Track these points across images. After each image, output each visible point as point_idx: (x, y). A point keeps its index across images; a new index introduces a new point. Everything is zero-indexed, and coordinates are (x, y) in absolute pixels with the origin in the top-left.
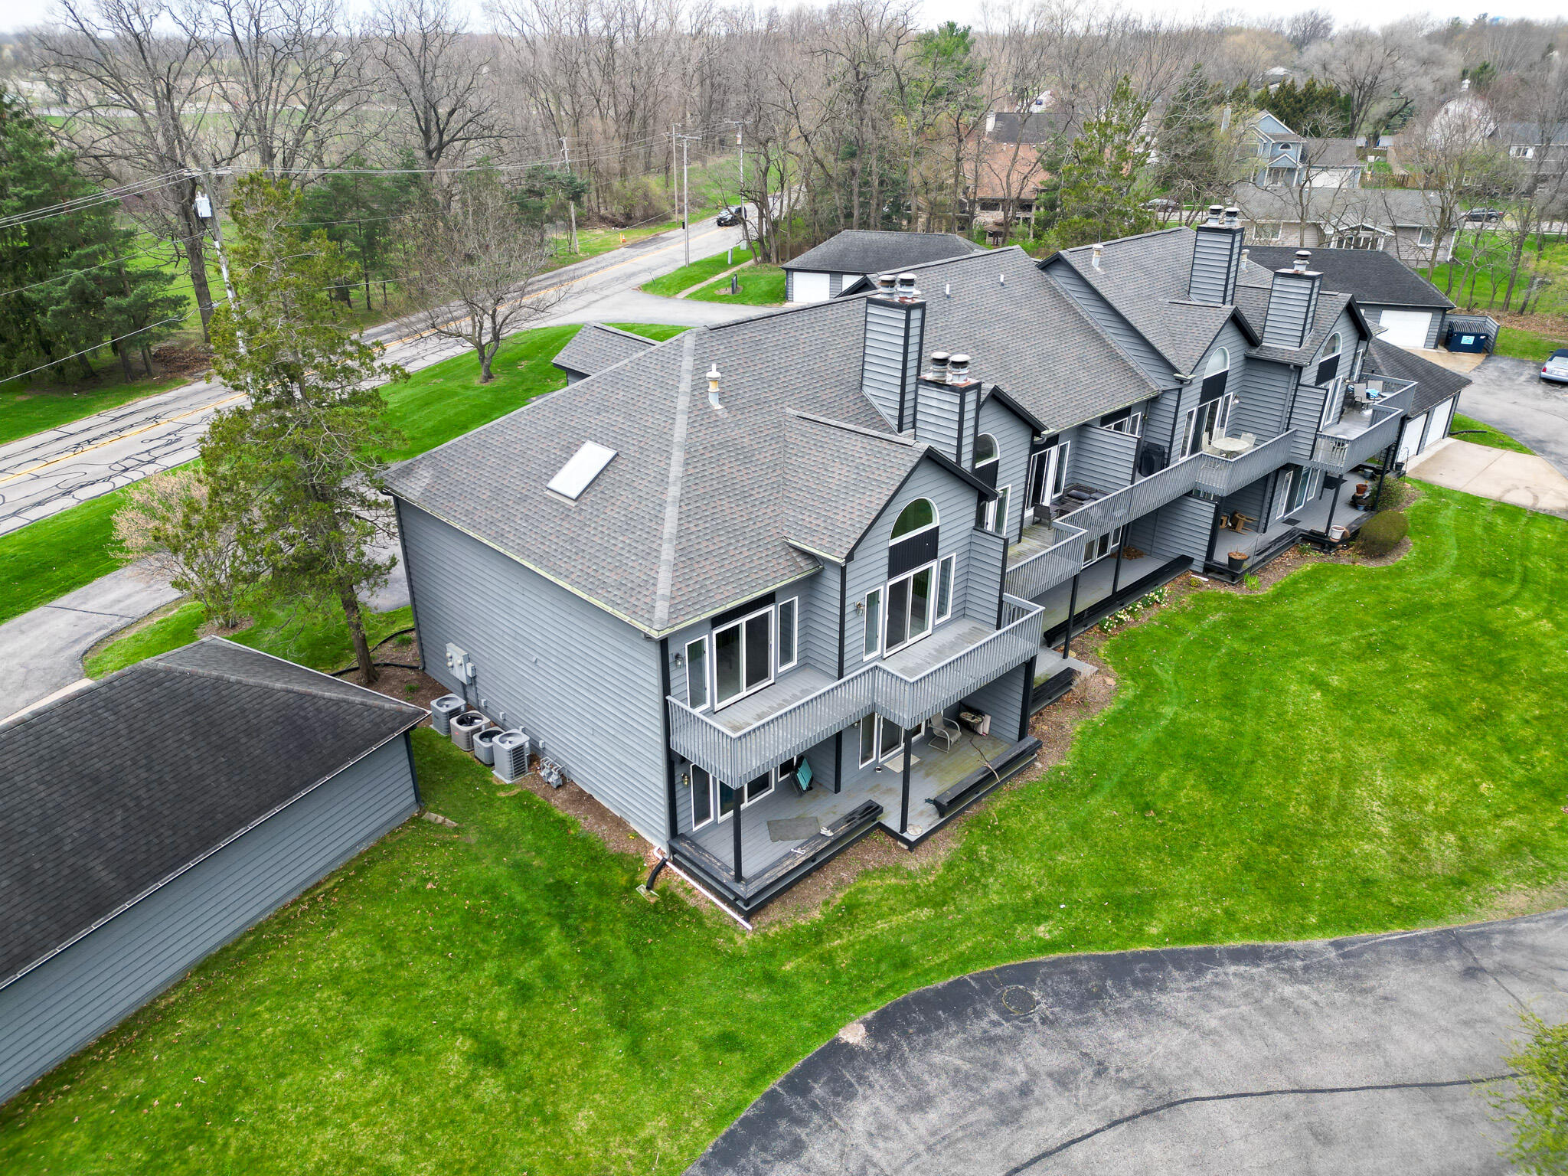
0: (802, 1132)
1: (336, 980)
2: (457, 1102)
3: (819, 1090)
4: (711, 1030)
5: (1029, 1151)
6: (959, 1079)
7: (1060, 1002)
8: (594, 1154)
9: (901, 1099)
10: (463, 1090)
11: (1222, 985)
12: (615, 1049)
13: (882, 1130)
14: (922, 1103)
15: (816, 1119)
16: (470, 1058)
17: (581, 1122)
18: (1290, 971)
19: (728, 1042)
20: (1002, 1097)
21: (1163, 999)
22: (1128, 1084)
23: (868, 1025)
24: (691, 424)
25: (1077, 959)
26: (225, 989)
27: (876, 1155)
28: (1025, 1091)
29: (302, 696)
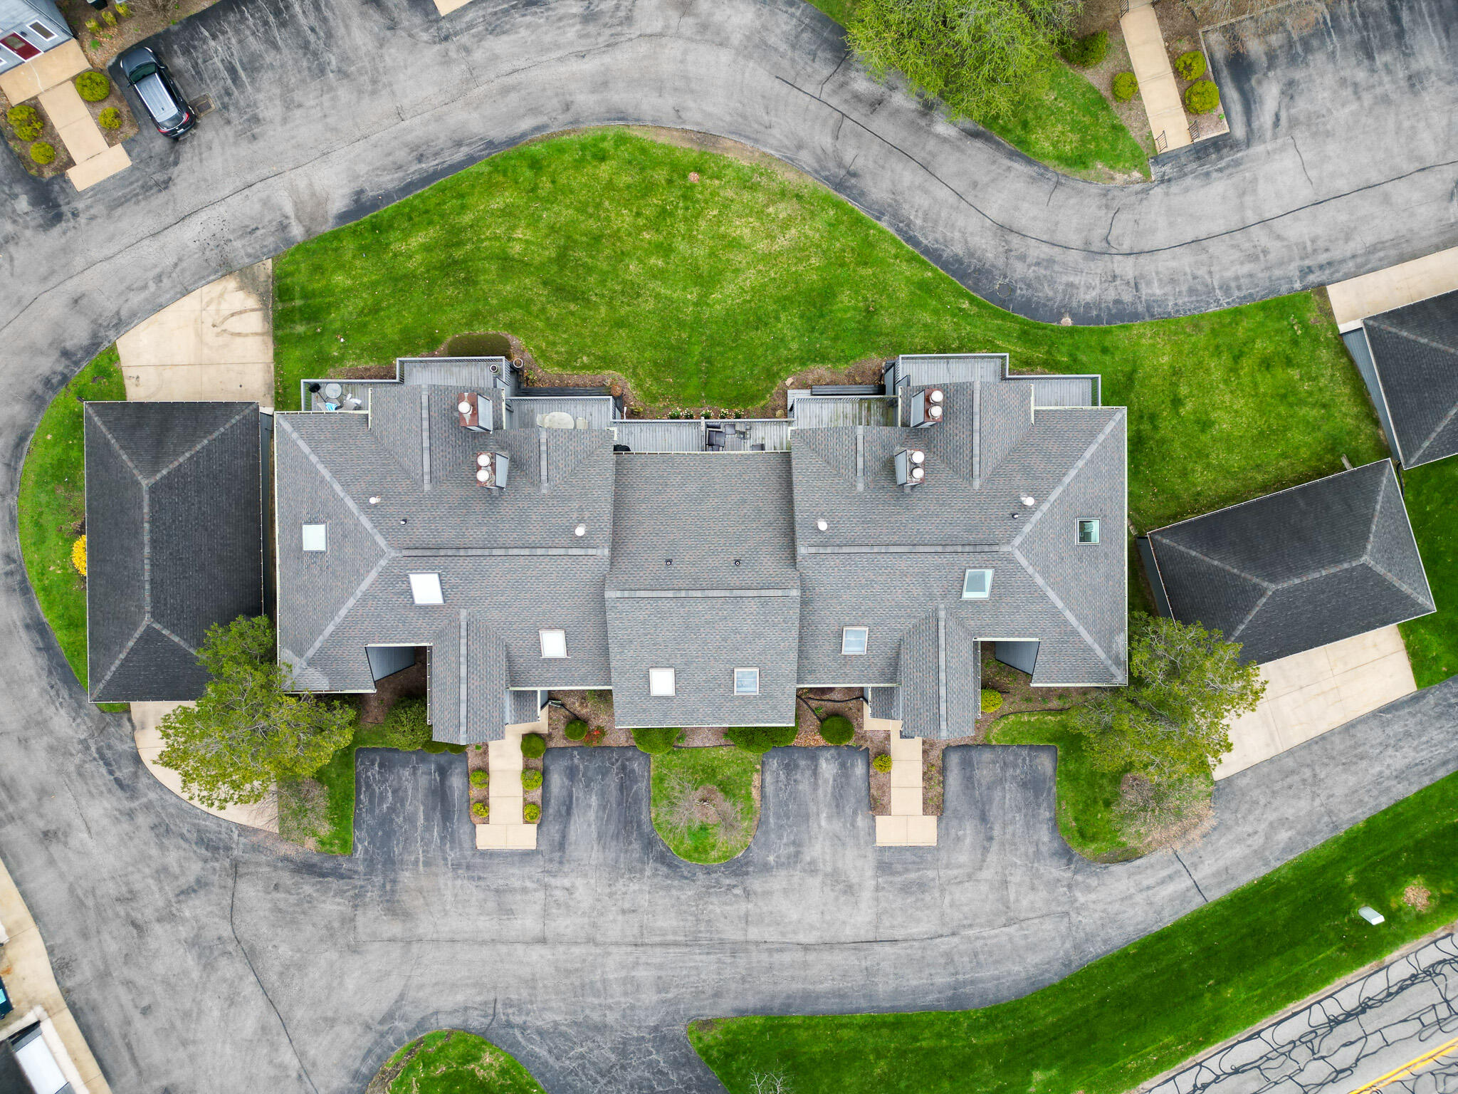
0: (1111, 305)
1: (1208, 465)
2: (1195, 392)
3: (1095, 313)
4: (1107, 358)
5: (1056, 249)
6: (1052, 282)
7: (994, 278)
8: (1168, 348)
9: (1075, 291)
10: (1191, 395)
11: (937, 241)
12: (1140, 374)
13: (1089, 287)
14: (1071, 285)
15: (1103, 305)
16: (1183, 405)
17: (1165, 360)
18: (908, 225)
19: (1105, 351)
20: (1046, 268)
21: (961, 253)
22: (1006, 241)
23: (1059, 322)
24: (1048, 493)
25: (969, 287)
26: (1244, 486)
27: (1098, 282)
28: (1038, 264)
29: (1206, 555)
